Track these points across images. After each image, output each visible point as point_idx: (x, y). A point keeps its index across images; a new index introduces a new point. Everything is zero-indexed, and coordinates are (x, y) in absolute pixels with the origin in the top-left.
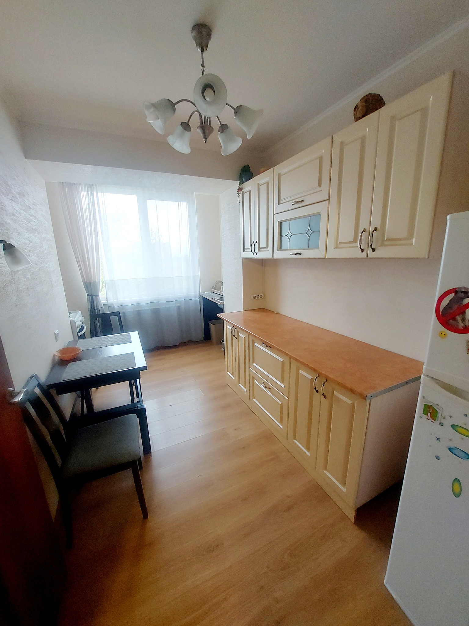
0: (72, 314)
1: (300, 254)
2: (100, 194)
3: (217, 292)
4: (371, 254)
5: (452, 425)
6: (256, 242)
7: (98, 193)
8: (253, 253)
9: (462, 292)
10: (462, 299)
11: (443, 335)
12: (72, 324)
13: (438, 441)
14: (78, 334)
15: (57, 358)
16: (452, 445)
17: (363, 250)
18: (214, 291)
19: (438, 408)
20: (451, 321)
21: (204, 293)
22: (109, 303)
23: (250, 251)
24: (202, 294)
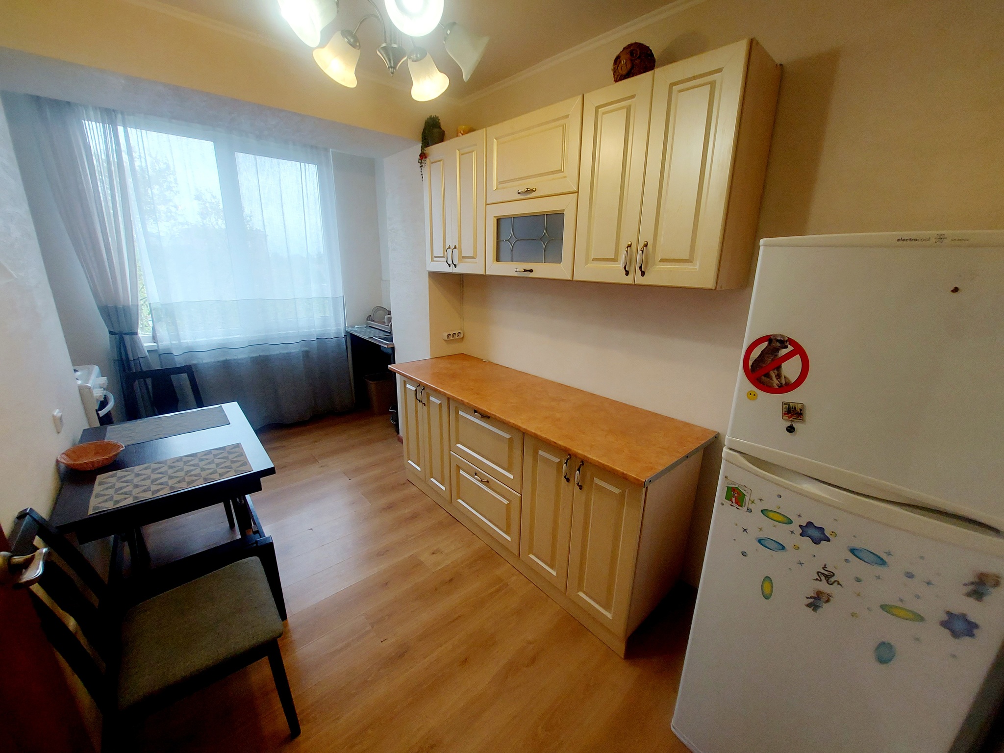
0: (78, 373)
1: (531, 271)
2: (132, 132)
3: (378, 326)
4: (640, 280)
5: (762, 511)
6: (455, 248)
7: (129, 129)
8: (449, 264)
9: (778, 341)
10: (777, 350)
11: (751, 396)
12: (84, 393)
13: (745, 532)
14: (99, 412)
15: (62, 467)
16: (762, 535)
17: (627, 273)
18: (370, 323)
19: (745, 491)
20: (763, 378)
21: (354, 327)
22: (160, 348)
23: (444, 261)
24: (350, 329)
